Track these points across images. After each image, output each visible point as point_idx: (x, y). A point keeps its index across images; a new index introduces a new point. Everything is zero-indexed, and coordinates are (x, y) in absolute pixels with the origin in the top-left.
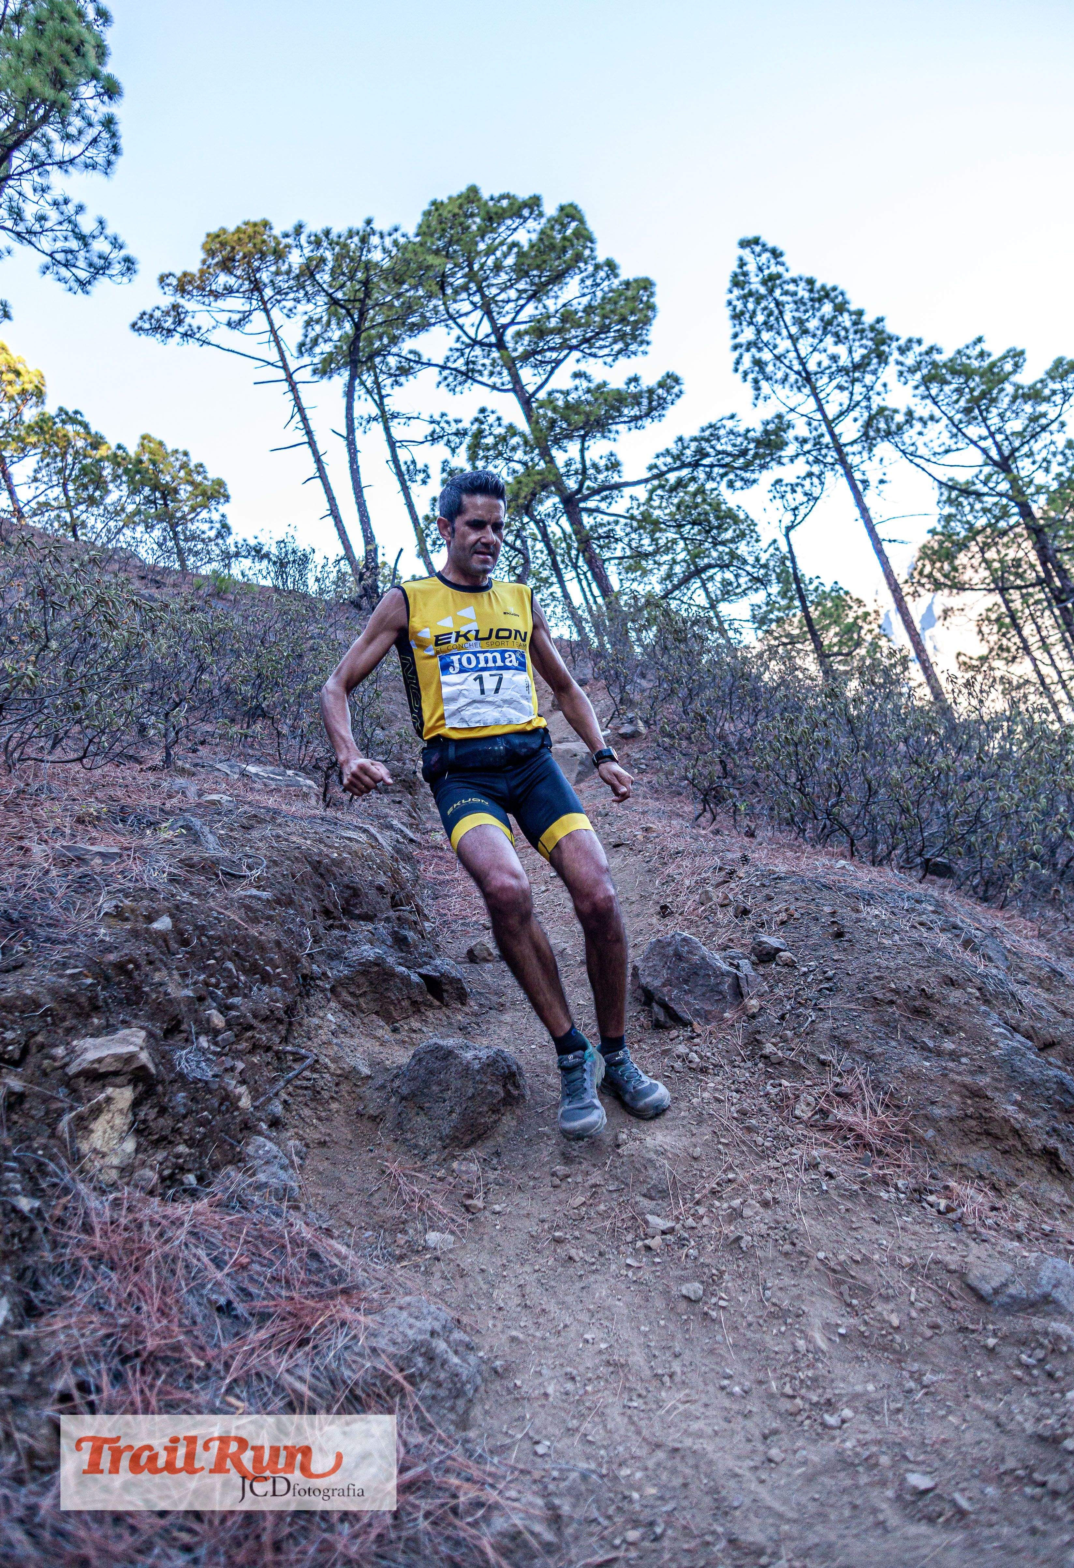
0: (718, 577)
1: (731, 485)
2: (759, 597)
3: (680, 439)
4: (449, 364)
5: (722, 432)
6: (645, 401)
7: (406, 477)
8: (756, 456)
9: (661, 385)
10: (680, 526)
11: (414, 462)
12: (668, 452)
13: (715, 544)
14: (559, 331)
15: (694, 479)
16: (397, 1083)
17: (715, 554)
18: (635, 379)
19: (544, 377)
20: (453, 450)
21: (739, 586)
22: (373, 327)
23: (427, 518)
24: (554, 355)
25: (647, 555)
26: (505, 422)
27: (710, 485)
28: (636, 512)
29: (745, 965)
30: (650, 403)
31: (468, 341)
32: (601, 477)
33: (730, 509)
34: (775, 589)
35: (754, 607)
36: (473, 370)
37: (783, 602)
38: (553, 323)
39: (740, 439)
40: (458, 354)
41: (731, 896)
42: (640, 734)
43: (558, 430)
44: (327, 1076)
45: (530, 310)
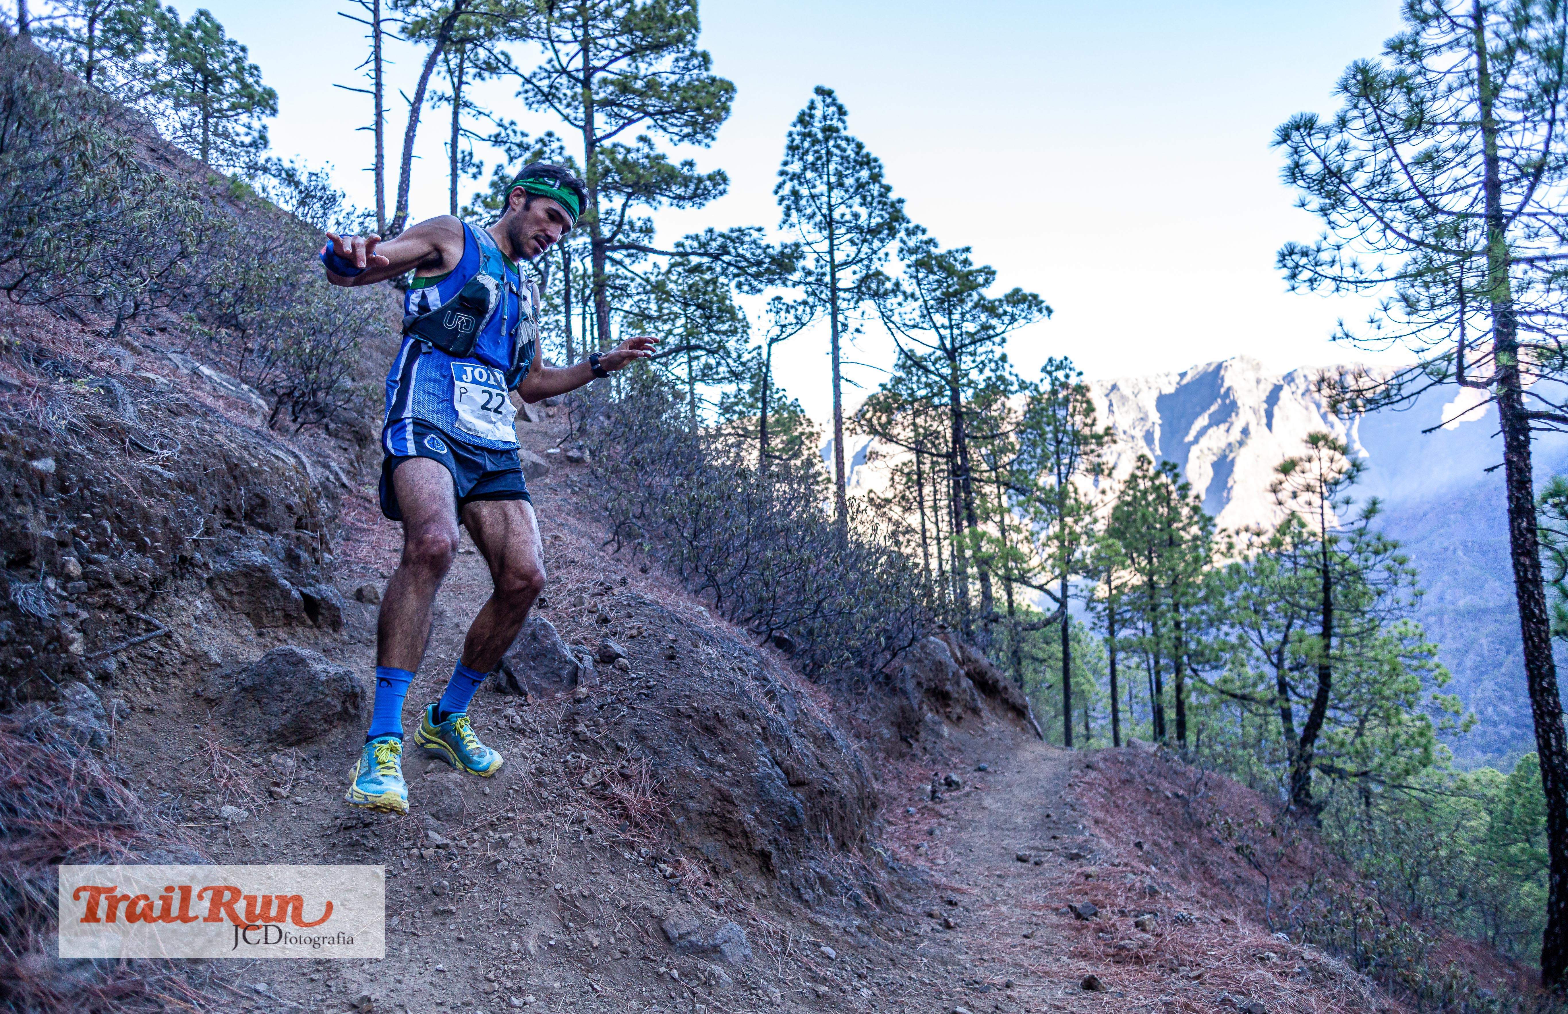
0: (703, 360)
1: (739, 286)
2: (731, 388)
3: (711, 231)
4: (534, 80)
5: (747, 239)
6: (692, 186)
7: (459, 165)
8: (768, 270)
9: (710, 178)
10: (686, 305)
11: (471, 154)
12: (697, 238)
13: (710, 330)
14: (641, 94)
15: (710, 269)
16: (244, 676)
17: (706, 339)
18: (690, 164)
19: (614, 128)
20: (511, 159)
21: (717, 373)
22: (473, 13)
23: (465, 209)
24: (630, 113)
25: (650, 318)
26: (566, 153)
27: (722, 280)
28: (653, 279)
29: (588, 660)
30: (697, 189)
31: (558, 67)
32: (633, 236)
33: (732, 307)
34: (746, 386)
35: (726, 395)
36: (554, 96)
37: (749, 400)
38: (639, 84)
39: (759, 251)
40: (545, 74)
41: (600, 607)
42: (584, 461)
43: (610, 180)
44: (176, 653)
45: (623, 64)
